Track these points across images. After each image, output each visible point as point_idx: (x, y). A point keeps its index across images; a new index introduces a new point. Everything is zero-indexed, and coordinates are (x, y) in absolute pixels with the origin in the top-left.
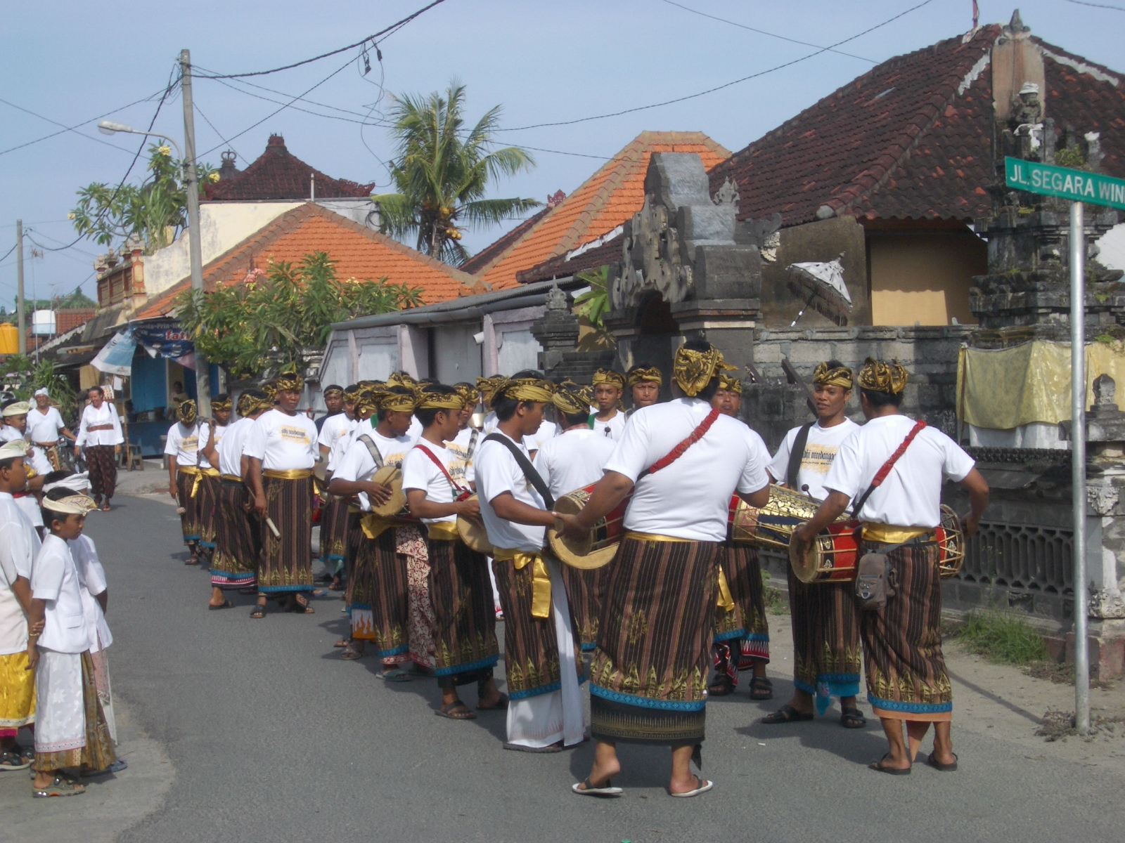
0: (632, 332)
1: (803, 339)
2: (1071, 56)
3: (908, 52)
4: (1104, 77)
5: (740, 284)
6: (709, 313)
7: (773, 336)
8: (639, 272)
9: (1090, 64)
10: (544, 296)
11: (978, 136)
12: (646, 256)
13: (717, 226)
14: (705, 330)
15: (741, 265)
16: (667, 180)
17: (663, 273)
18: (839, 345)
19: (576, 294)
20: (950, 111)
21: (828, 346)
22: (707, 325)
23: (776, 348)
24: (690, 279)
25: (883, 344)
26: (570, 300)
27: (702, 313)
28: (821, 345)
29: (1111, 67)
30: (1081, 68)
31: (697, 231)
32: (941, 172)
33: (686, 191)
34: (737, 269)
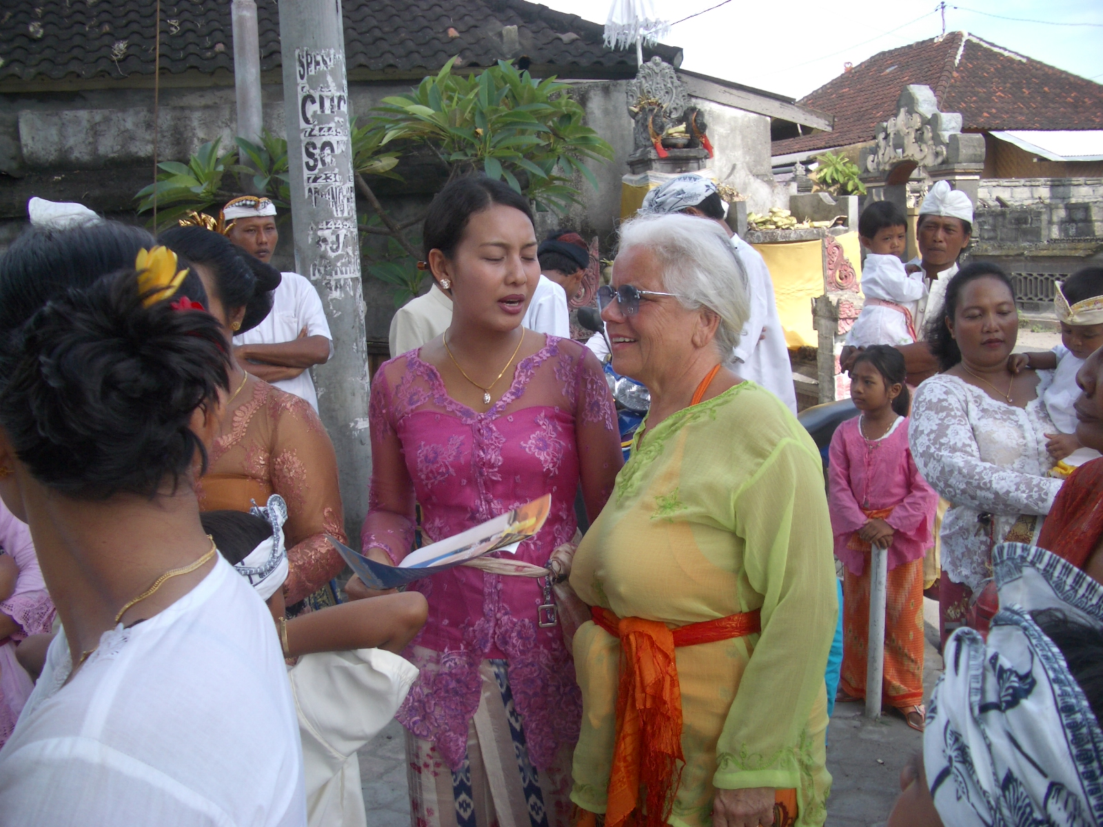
0: (883, 184)
1: (998, 186)
2: (1000, 48)
3: (892, 48)
4: (1019, 58)
5: (975, 155)
6: (959, 171)
7: (985, 184)
8: (900, 151)
9: (1010, 51)
10: (792, 168)
11: (973, 87)
12: (906, 142)
13: (953, 124)
14: (955, 180)
15: (976, 144)
16: (917, 100)
17: (921, 150)
18: (1015, 189)
19: (811, 167)
20: (955, 74)
21: (1009, 189)
22: (957, 177)
23: (986, 190)
24: (945, 153)
25: (1034, 188)
26: (808, 171)
27: (956, 171)
28: (1006, 188)
29: (1021, 53)
30: (1006, 54)
31: (944, 126)
32: (964, 105)
33: (926, 106)
34: (974, 146)
